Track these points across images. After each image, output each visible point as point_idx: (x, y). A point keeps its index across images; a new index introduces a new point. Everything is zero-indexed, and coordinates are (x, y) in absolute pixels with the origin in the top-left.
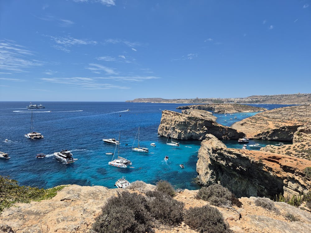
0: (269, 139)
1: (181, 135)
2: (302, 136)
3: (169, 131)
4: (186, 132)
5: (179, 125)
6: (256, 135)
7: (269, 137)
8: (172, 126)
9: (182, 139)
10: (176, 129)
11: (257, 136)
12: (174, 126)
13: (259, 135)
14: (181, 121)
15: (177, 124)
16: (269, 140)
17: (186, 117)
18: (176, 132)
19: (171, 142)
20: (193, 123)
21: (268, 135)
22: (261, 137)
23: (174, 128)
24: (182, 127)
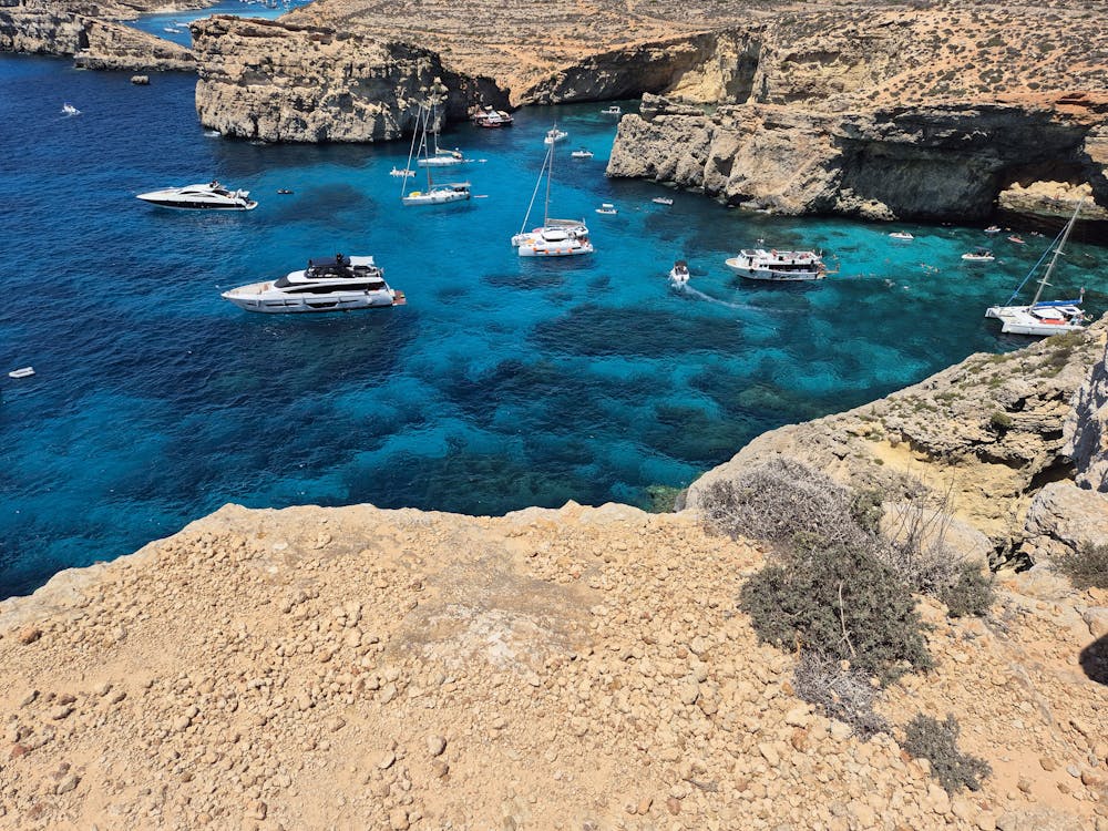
0: (556, 99)
1: (383, 121)
2: (791, 69)
3: (319, 114)
4: (394, 108)
5: (366, 83)
6: (525, 92)
7: (556, 93)
8: (331, 92)
9: (388, 138)
10: (354, 102)
11: (526, 96)
12: (346, 90)
13: (531, 91)
14: (373, 64)
15: (358, 79)
16: (557, 104)
17: (382, 46)
18: (361, 113)
19: (432, 153)
20: (408, 69)
21: (555, 88)
22: (537, 95)
23: (344, 102)
24: (377, 90)
